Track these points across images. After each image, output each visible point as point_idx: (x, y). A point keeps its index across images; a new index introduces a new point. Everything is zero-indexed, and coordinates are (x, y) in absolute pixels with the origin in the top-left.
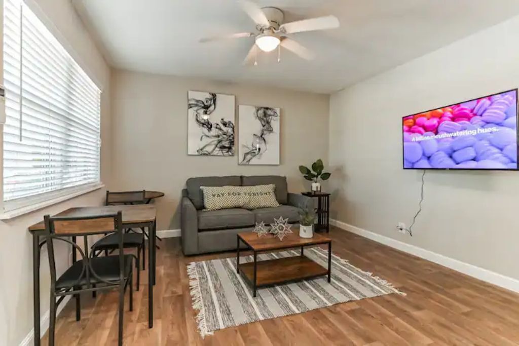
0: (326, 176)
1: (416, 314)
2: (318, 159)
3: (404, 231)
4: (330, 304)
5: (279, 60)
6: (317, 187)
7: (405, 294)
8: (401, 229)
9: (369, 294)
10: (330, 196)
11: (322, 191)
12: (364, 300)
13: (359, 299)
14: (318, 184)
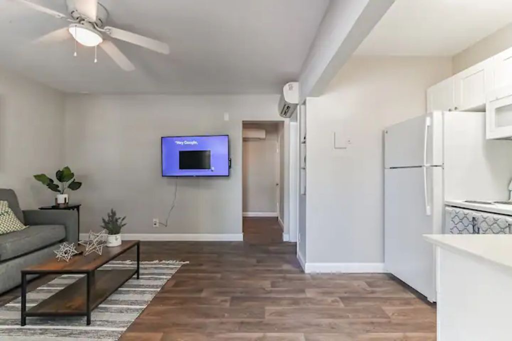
0: (76, 186)
1: (203, 267)
2: (66, 166)
3: (157, 225)
4: (159, 290)
5: (96, 61)
6: (65, 199)
7: (188, 262)
8: (155, 224)
9: (173, 272)
10: (81, 207)
11: (69, 204)
12: (174, 277)
13: (170, 277)
14: (66, 196)
